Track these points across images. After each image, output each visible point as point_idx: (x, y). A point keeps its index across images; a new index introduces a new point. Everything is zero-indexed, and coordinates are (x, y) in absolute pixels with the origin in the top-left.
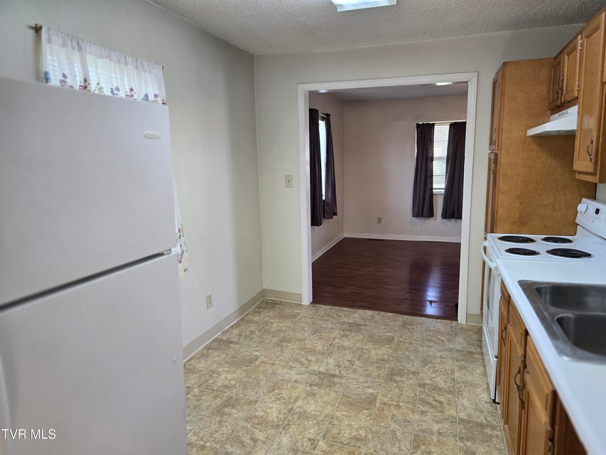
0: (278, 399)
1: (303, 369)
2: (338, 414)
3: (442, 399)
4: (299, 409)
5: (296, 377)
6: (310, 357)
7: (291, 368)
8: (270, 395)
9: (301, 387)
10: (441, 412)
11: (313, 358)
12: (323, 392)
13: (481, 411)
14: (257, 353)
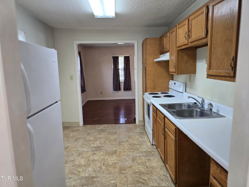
0: (82, 158)
1: (88, 147)
2: (106, 158)
3: (137, 147)
4: (92, 159)
5: (87, 150)
6: (89, 143)
7: (83, 147)
8: (79, 157)
9: (90, 153)
10: (138, 150)
11: (90, 143)
12: (98, 152)
13: (149, 148)
14: (68, 145)
